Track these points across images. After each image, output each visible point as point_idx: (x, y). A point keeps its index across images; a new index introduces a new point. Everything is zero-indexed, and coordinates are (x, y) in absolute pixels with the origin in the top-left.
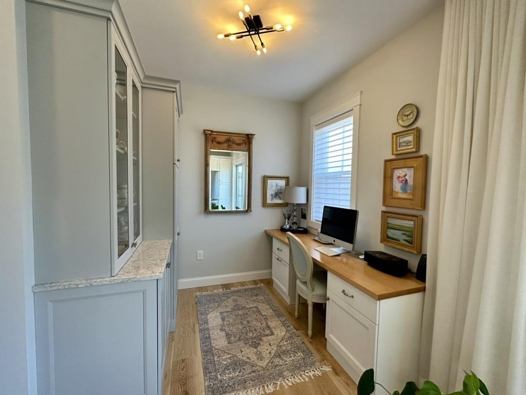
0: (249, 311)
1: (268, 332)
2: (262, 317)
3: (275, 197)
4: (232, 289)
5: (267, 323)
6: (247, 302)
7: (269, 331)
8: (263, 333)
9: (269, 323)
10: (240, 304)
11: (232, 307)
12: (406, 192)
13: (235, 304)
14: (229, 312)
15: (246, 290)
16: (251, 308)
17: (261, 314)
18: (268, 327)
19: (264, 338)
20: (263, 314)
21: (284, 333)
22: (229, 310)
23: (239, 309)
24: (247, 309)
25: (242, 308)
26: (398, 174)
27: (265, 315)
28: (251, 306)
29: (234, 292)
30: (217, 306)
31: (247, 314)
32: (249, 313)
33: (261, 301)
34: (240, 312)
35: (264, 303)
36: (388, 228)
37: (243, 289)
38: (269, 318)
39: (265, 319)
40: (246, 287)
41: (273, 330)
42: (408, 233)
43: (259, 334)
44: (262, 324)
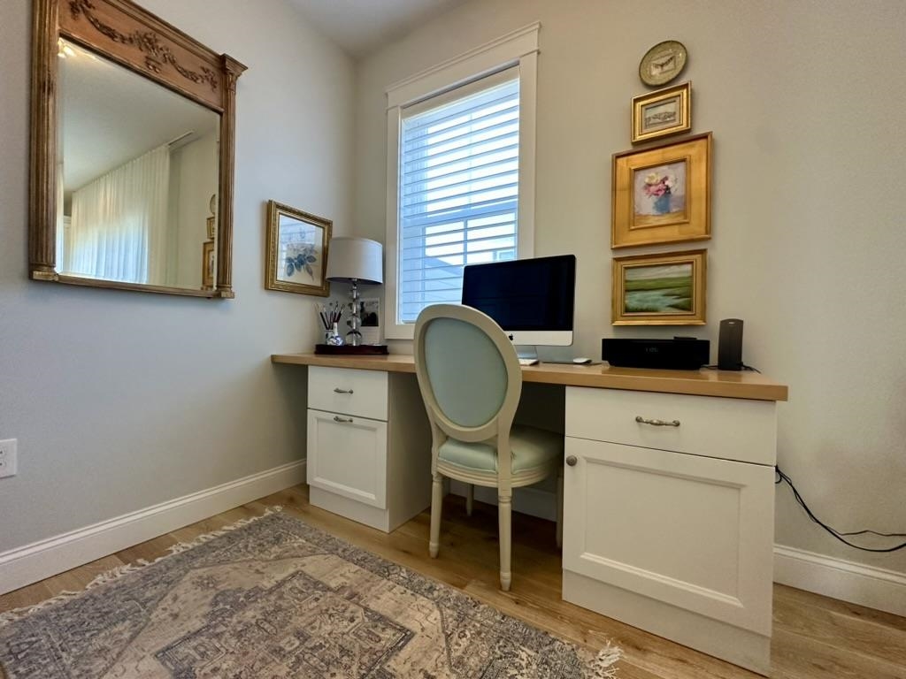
0: (281, 597)
1: (388, 636)
2: (338, 598)
3: (298, 267)
4: (176, 550)
5: (366, 609)
6: (257, 571)
7: (390, 632)
8: (378, 647)
9: (372, 606)
10: (234, 586)
11: (207, 609)
12: (669, 212)
13: (211, 593)
14: (198, 633)
15: (230, 538)
16: (280, 585)
17: (329, 589)
18: (380, 619)
19: (392, 663)
20: (333, 584)
21: (436, 613)
22: (197, 624)
23: (238, 606)
24: (271, 592)
25: (247, 597)
26: (647, 180)
27: (342, 588)
28: (280, 577)
29: (189, 556)
30: (127, 635)
31: (279, 609)
32: (285, 605)
33: (301, 552)
34: (250, 614)
35: (313, 553)
36: (627, 291)
37: (221, 537)
38: (360, 590)
39: (349, 598)
40: (225, 528)
41: (399, 620)
42: (677, 291)
43: (365, 659)
44: (352, 620)
